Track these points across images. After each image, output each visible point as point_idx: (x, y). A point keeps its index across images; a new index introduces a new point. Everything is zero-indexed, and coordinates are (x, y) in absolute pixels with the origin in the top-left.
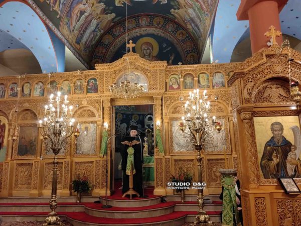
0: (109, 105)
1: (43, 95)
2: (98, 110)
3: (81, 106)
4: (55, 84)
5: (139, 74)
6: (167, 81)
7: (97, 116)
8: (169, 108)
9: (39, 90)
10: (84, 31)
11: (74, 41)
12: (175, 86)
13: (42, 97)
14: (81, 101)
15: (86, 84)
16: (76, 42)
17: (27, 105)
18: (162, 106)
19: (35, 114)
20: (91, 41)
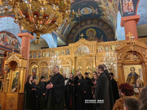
0: (74, 59)
1: (50, 56)
2: (70, 61)
3: (63, 60)
4: (54, 52)
5: (86, 47)
6: (97, 49)
7: (70, 64)
8: (99, 60)
9: (48, 55)
10: (64, 29)
11: (60, 34)
12: (101, 51)
13: (49, 57)
14: (64, 58)
15: (65, 51)
16: (61, 34)
17: (44, 60)
18: (96, 59)
19: (47, 64)
20: (67, 32)
